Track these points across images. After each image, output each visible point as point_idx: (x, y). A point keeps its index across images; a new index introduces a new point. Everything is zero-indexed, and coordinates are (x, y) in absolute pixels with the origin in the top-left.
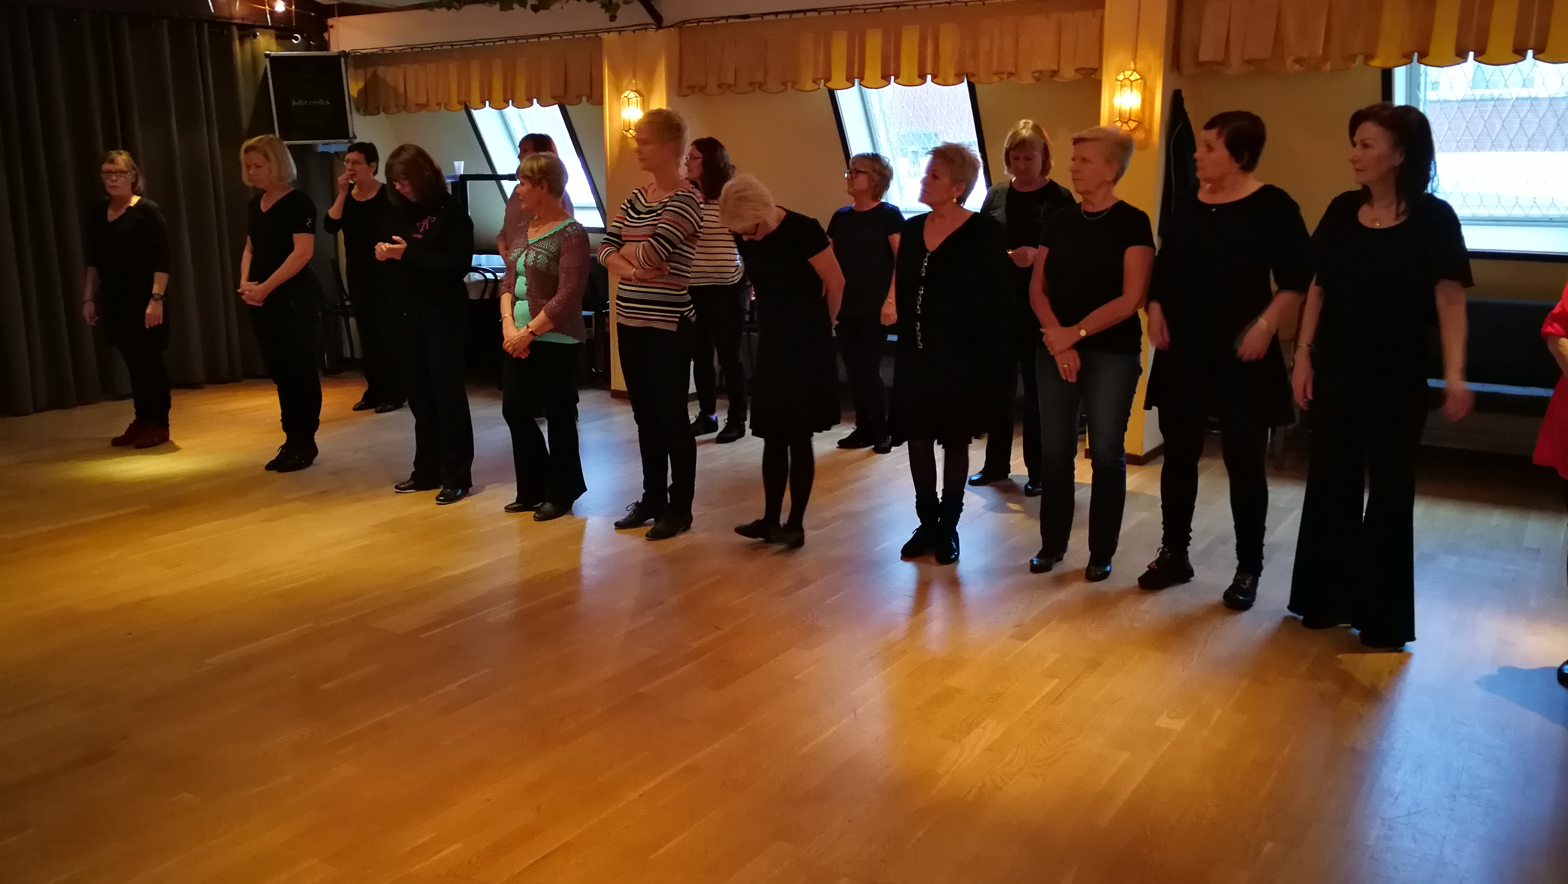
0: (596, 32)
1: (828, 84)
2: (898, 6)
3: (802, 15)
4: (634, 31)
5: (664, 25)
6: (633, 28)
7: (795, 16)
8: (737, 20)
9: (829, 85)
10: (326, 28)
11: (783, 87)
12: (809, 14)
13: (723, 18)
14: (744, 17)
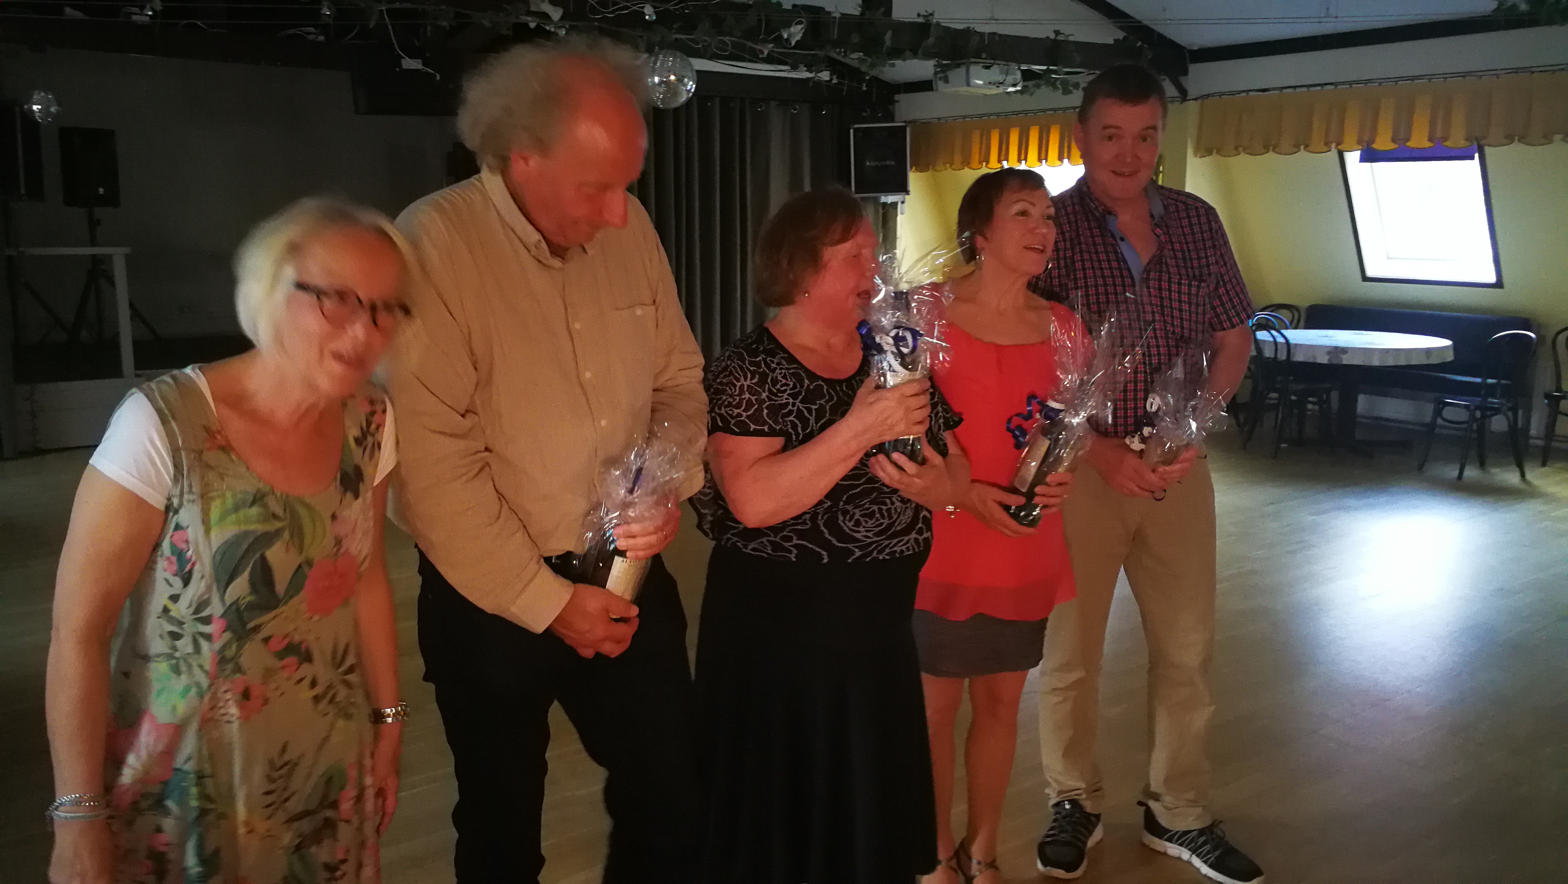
1: (1340, 147)
2: (1413, 80)
3: (1319, 88)
5: (1188, 98)
7: (1312, 89)
8: (1257, 93)
10: (893, 102)
11: (1296, 150)
12: (1326, 88)
13: (1244, 91)
14: (1264, 90)
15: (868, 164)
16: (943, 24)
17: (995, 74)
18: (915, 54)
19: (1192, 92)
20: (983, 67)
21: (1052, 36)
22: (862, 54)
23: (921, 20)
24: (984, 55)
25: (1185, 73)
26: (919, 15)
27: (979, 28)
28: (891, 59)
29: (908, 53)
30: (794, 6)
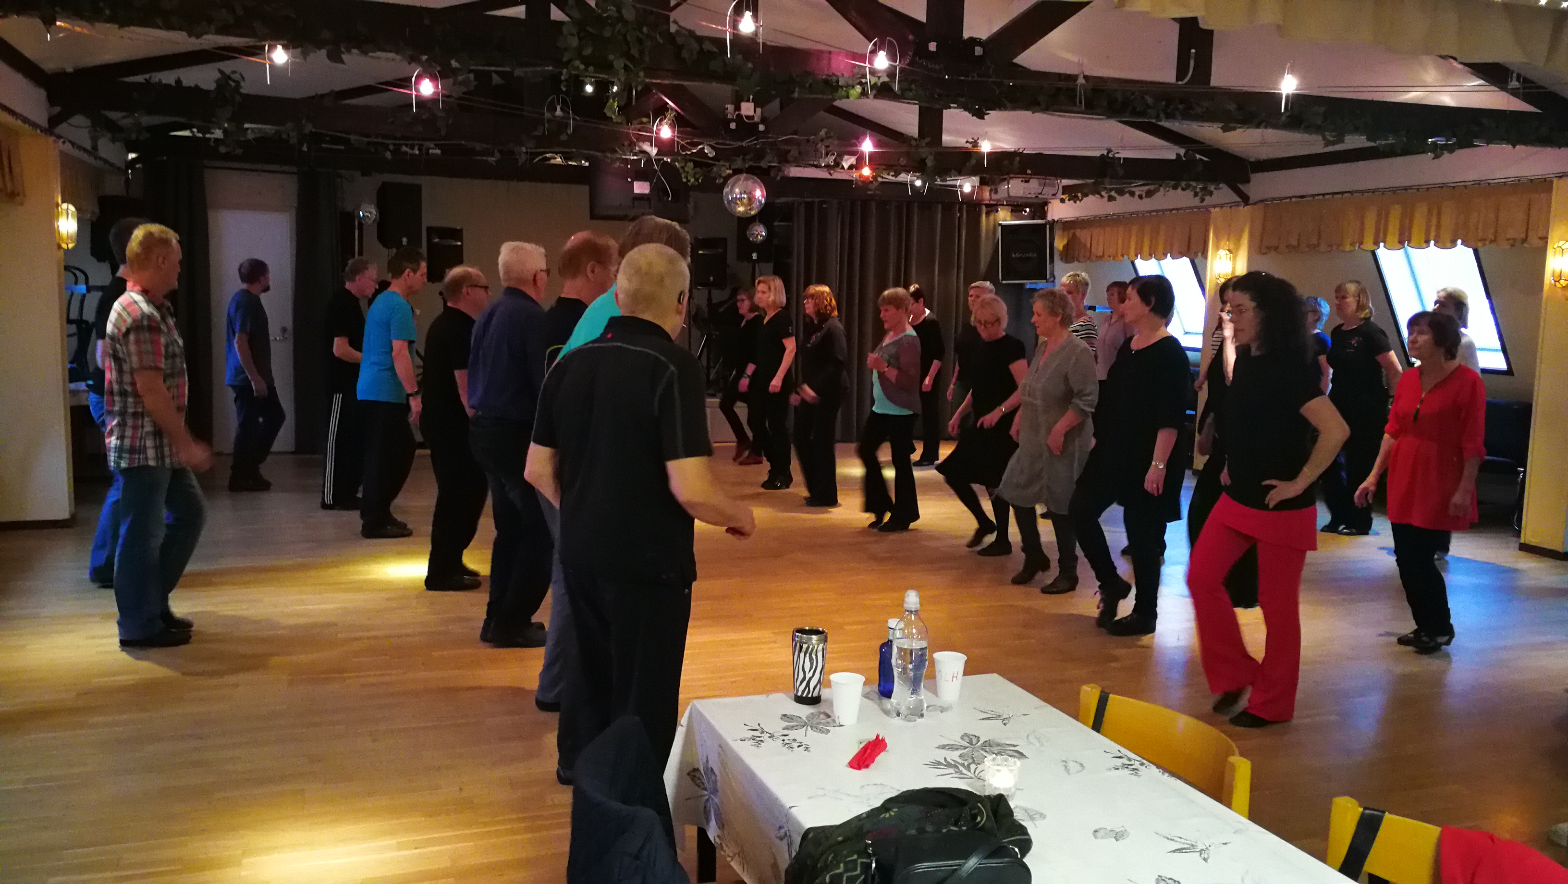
1: (1369, 242)
5: (1249, 202)
8: (1298, 200)
11: (1330, 248)
14: (1302, 197)
15: (1013, 256)
17: (1034, 186)
19: (1254, 196)
20: (1023, 181)
21: (1105, 155)
24: (1030, 171)
25: (1248, 181)
28: (953, 175)
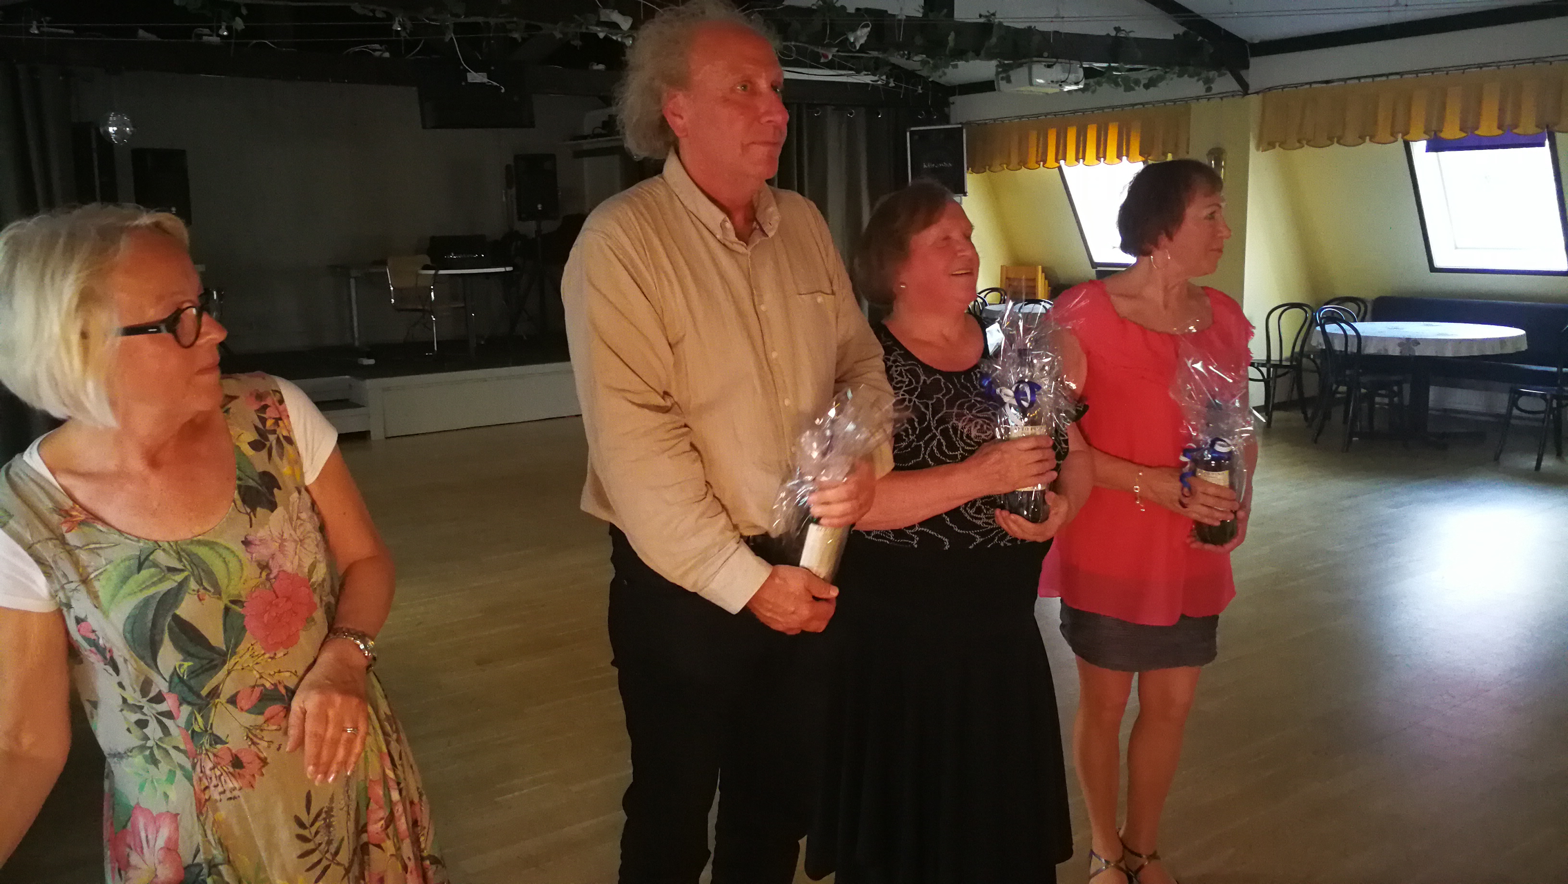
0: (1186, 100)
2: (1481, 68)
3: (1384, 78)
4: (1222, 98)
5: (1249, 92)
6: (1221, 96)
7: (1377, 79)
8: (1320, 85)
9: (1407, 138)
10: (948, 104)
11: (1360, 141)
12: (1391, 77)
13: (1307, 84)
14: (1327, 82)
15: (925, 166)
16: (1005, 24)
17: (1057, 72)
18: (977, 55)
19: (1254, 86)
20: (1045, 65)
21: (1113, 33)
22: (924, 56)
23: (982, 20)
24: (1046, 54)
25: (1247, 67)
26: (980, 16)
27: (1042, 27)
28: (953, 61)
29: (971, 54)
30: (858, 10)
